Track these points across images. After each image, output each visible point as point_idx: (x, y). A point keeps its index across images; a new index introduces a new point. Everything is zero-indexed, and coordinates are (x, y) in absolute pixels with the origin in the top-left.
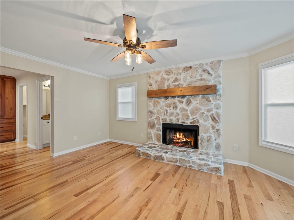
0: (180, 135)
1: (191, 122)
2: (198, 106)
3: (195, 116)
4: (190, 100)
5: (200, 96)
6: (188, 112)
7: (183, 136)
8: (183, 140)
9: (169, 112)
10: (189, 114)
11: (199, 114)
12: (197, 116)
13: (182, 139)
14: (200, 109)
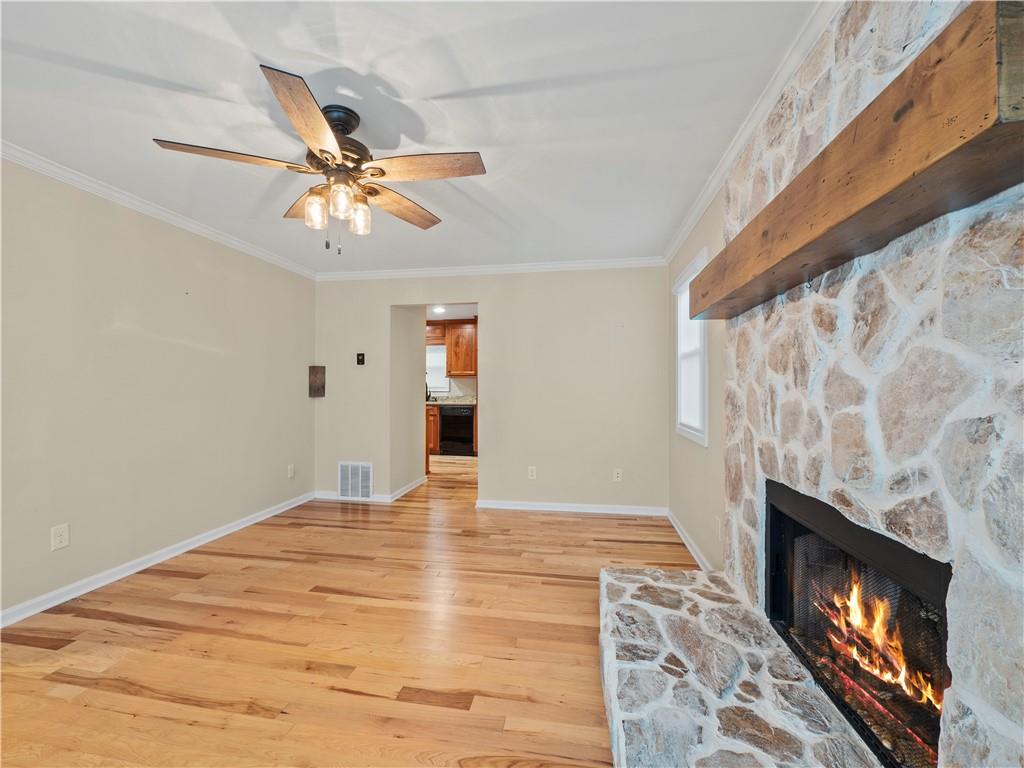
0: (869, 613)
1: (889, 506)
2: (936, 340)
3: (915, 453)
4: (882, 287)
5: (946, 228)
6: (869, 410)
7: (890, 633)
8: (896, 674)
9: (783, 405)
10: (874, 436)
11: (941, 433)
12: (927, 458)
13: (888, 665)
14: (959, 381)
